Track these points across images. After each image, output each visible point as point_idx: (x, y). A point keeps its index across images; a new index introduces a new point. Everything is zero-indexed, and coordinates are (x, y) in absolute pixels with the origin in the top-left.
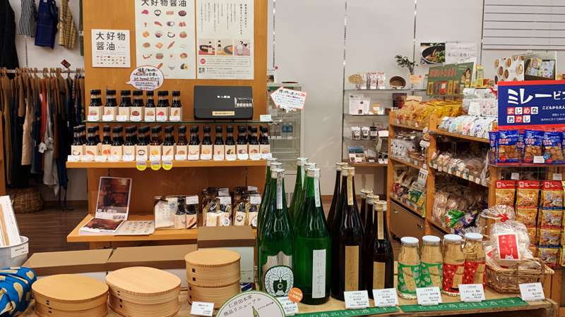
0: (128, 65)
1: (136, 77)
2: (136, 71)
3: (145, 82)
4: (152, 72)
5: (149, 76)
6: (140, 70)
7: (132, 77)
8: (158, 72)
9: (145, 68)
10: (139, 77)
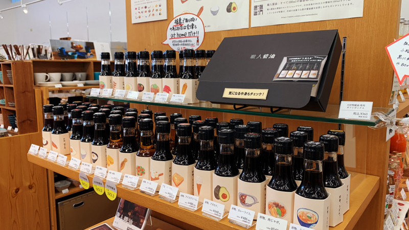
0: (164, 16)
1: (173, 32)
2: (173, 24)
3: (182, 39)
4: (190, 23)
5: (187, 31)
6: (176, 22)
7: (169, 33)
8: (197, 23)
9: (182, 17)
10: (176, 32)
